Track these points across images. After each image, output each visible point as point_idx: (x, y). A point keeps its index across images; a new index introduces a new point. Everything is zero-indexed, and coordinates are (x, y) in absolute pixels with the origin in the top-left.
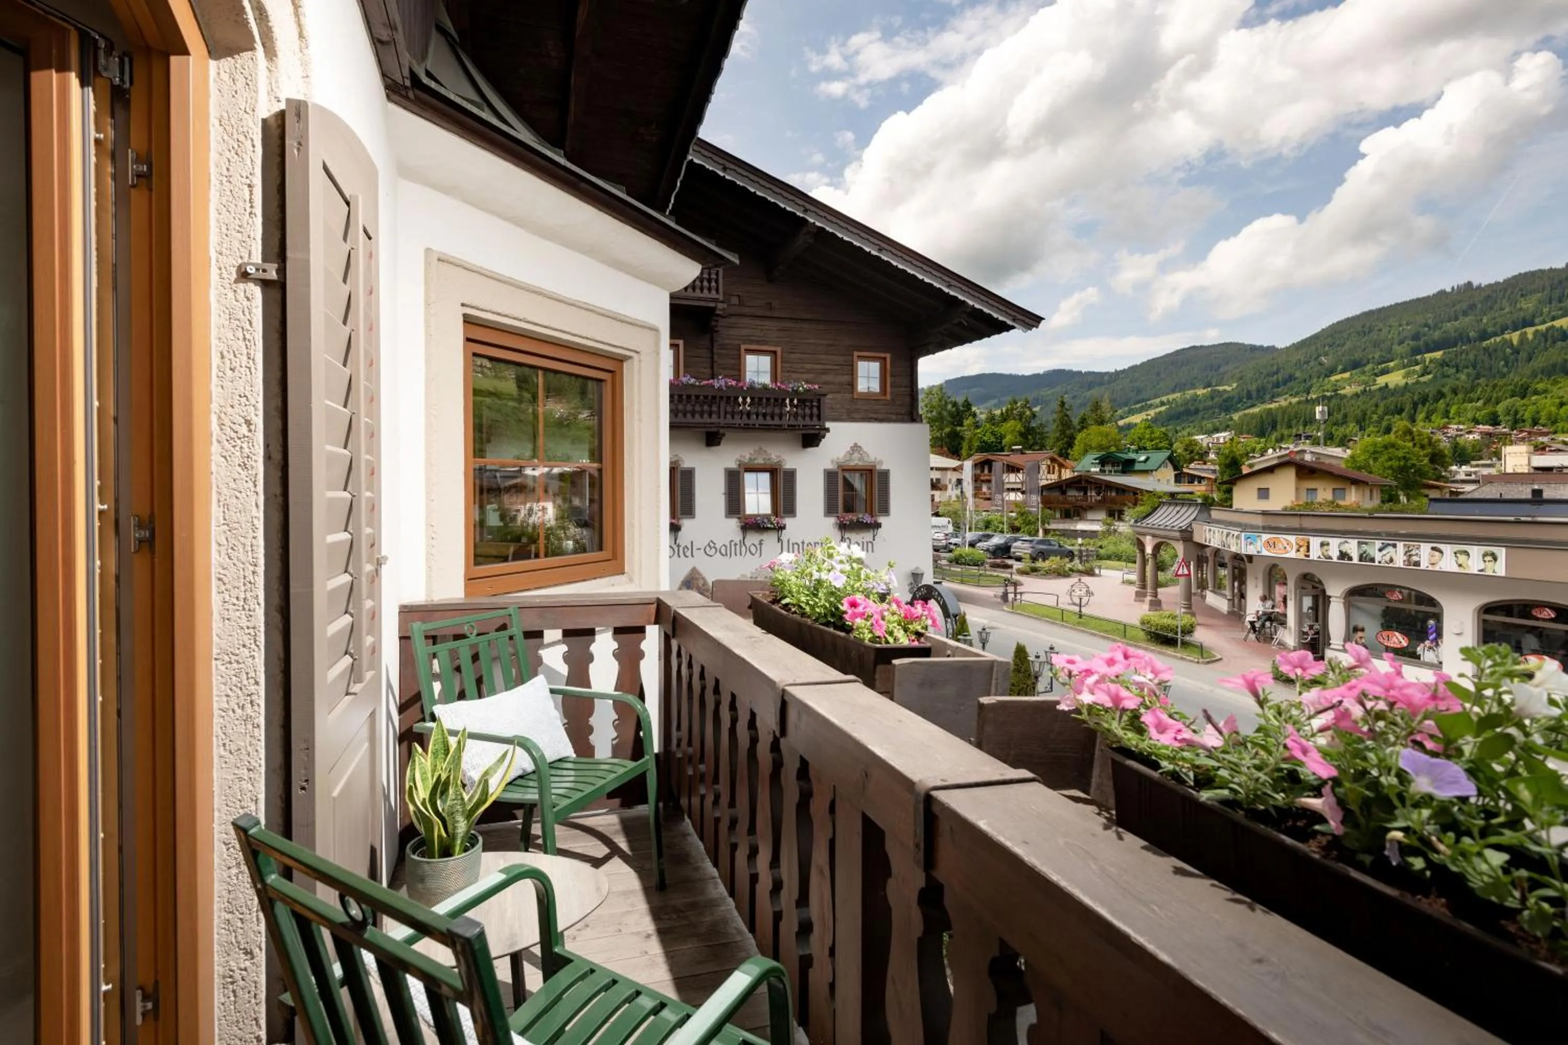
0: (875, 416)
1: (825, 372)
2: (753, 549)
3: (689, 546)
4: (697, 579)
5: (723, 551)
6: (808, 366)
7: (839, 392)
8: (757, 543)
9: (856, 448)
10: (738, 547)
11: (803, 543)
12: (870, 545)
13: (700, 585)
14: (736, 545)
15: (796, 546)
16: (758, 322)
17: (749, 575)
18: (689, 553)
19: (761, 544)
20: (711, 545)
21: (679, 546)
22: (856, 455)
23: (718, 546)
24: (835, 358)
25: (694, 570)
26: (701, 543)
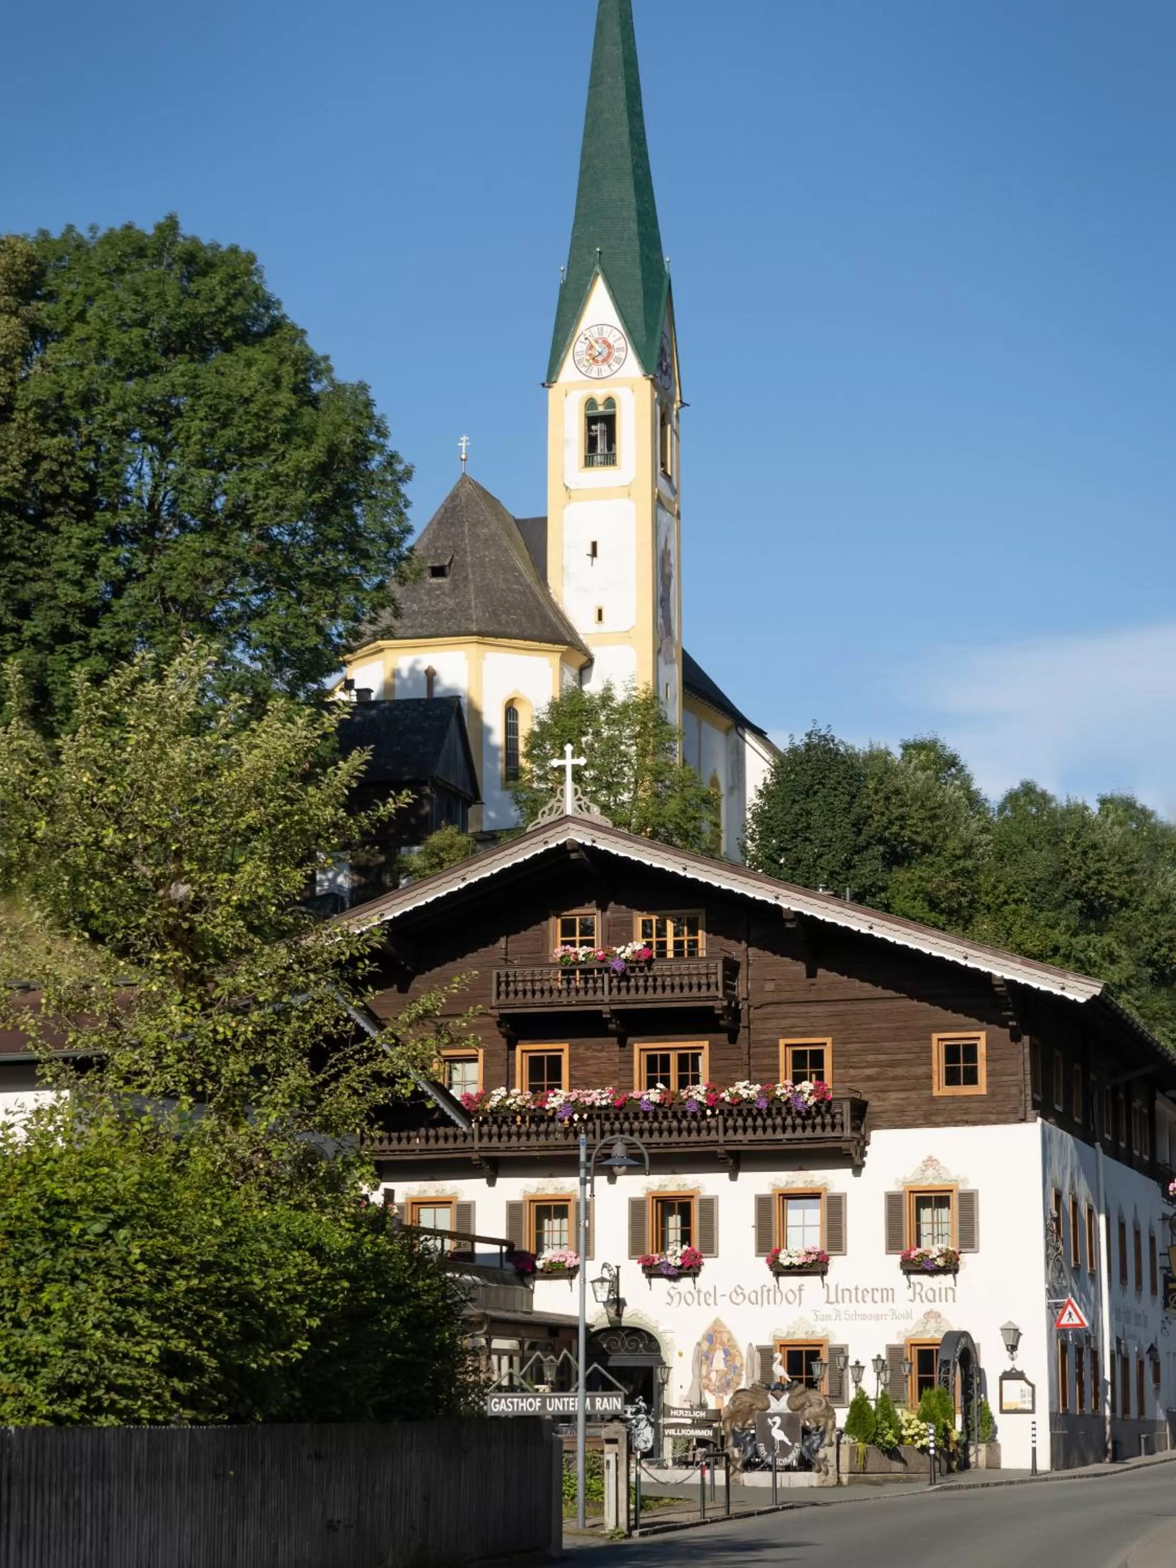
0: (965, 1117)
1: (894, 1064)
2: (791, 1297)
3: (712, 1292)
4: (720, 1332)
5: (753, 1299)
6: (871, 1058)
7: (915, 1089)
8: (796, 1289)
9: (930, 1162)
10: (772, 1293)
11: (857, 1289)
12: (950, 1292)
13: (725, 1340)
14: (769, 1290)
15: (847, 1294)
16: (802, 1009)
17: (785, 1330)
18: (711, 1301)
19: (800, 1290)
20: (739, 1290)
21: (699, 1292)
22: (930, 1172)
23: (746, 1293)
24: (908, 1045)
25: (717, 1322)
26: (725, 1288)
